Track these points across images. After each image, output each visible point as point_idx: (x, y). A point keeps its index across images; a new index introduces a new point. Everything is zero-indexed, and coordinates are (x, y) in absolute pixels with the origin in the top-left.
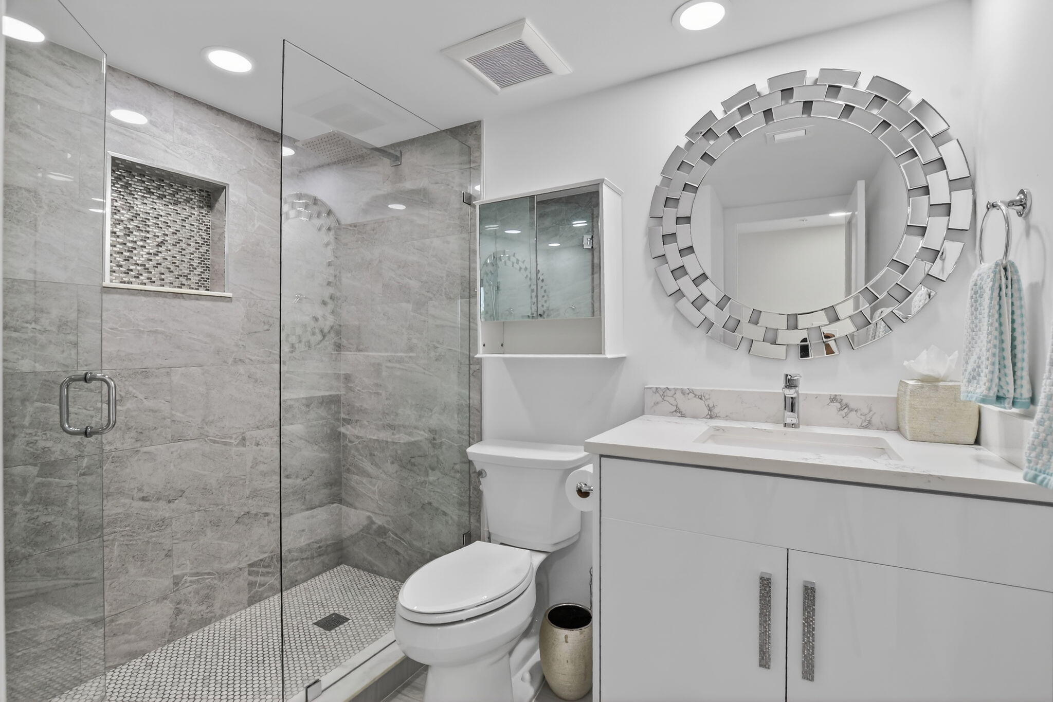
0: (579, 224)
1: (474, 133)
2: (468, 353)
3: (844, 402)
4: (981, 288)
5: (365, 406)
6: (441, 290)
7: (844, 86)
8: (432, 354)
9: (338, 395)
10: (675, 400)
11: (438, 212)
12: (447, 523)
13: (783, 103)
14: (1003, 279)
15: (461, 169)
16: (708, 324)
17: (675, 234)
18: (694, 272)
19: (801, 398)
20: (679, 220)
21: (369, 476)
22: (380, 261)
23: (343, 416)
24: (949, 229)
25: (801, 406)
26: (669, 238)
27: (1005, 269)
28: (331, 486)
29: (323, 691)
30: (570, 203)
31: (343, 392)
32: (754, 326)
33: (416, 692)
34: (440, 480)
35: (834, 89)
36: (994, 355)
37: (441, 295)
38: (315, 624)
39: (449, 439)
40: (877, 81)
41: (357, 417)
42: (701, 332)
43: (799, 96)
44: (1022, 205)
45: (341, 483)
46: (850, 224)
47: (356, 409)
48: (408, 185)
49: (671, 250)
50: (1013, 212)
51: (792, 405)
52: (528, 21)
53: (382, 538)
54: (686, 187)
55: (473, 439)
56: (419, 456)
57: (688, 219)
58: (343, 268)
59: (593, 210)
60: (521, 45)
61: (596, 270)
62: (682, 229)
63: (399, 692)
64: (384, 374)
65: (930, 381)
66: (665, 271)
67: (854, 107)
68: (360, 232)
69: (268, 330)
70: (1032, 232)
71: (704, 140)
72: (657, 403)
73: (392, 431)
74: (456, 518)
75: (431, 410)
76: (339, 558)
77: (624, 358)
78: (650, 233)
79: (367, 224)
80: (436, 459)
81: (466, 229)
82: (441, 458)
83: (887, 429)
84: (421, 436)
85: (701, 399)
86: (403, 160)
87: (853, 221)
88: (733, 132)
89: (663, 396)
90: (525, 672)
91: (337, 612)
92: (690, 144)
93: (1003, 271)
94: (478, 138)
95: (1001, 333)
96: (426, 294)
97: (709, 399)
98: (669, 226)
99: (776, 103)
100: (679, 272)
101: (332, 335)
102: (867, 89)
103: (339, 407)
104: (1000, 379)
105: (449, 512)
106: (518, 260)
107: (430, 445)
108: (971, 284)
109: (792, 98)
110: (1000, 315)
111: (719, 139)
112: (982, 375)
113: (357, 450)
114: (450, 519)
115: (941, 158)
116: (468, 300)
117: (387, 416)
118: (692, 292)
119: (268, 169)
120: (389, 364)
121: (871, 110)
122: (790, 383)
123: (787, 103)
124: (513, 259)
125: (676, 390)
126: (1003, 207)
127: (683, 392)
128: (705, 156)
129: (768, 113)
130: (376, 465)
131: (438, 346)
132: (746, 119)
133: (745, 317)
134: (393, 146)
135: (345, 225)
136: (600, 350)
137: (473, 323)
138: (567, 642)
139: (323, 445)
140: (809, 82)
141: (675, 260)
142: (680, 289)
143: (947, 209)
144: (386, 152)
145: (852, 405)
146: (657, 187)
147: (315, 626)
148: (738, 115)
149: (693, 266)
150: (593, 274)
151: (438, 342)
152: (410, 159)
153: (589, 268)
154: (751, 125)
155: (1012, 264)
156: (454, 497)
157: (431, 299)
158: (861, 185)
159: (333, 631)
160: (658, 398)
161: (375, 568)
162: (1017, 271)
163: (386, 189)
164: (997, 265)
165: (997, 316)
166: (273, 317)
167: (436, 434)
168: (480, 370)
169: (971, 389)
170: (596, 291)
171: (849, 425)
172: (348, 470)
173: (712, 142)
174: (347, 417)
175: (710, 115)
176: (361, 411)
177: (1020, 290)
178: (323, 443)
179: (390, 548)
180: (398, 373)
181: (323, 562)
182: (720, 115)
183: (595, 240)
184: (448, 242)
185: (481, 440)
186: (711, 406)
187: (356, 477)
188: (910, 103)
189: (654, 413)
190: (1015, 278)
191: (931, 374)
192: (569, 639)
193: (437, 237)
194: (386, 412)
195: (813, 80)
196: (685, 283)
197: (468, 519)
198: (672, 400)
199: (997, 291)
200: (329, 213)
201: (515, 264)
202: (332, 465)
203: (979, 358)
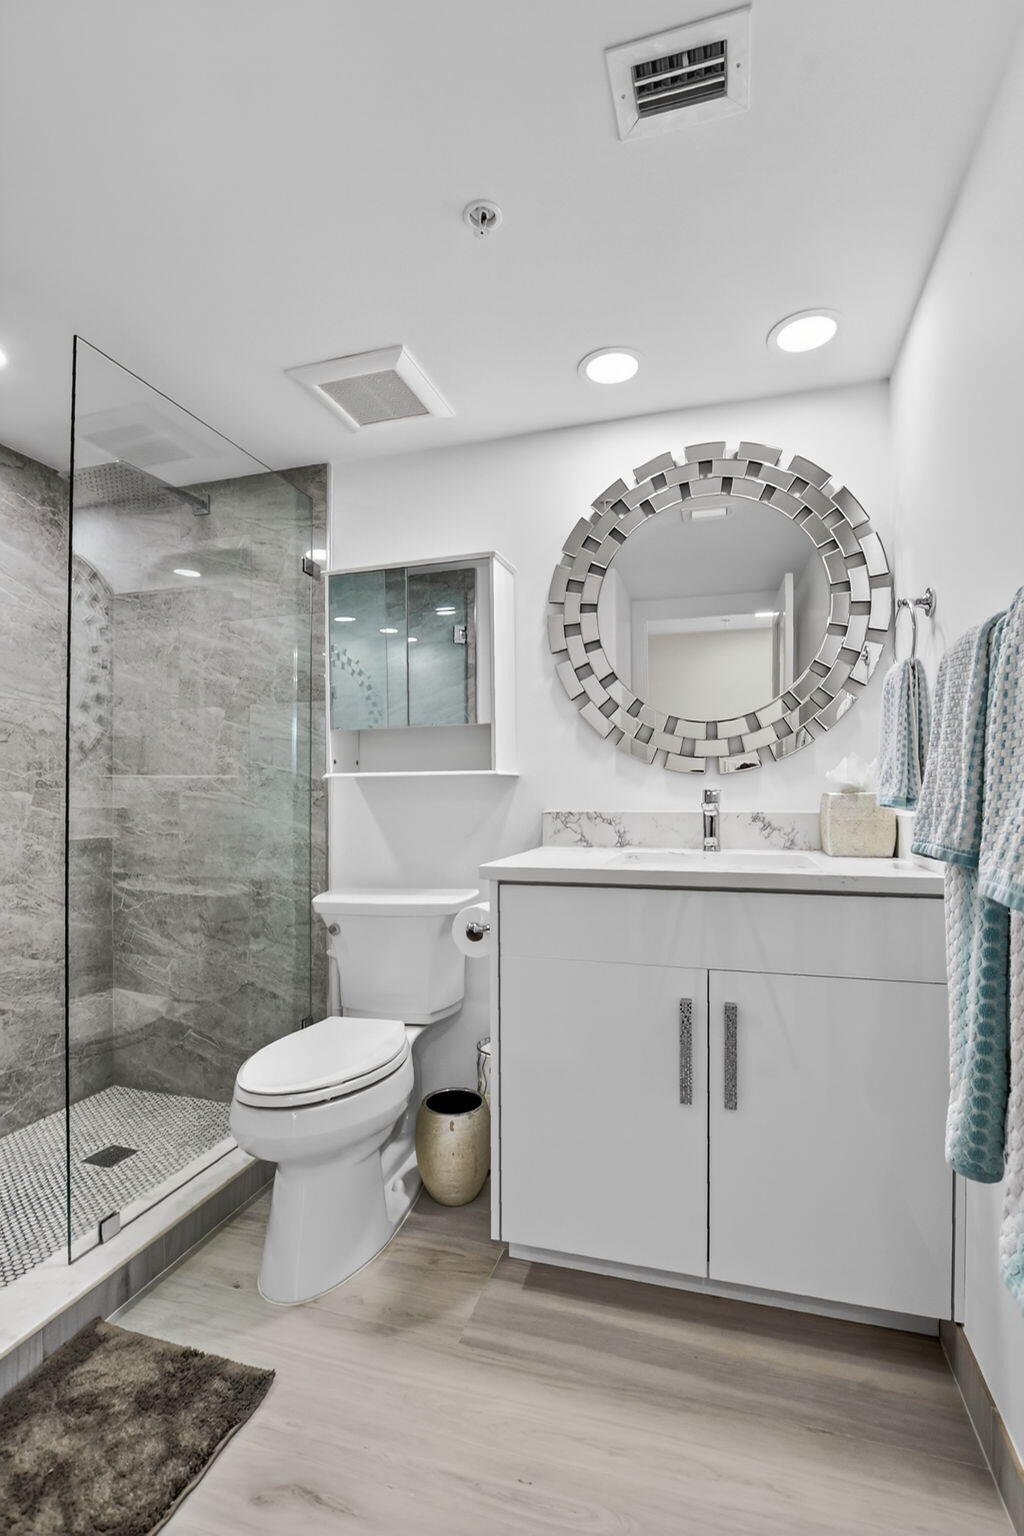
0: (446, 611)
1: (317, 479)
2: (308, 775)
3: (766, 820)
4: (893, 688)
5: (151, 853)
6: (270, 690)
7: (766, 464)
8: (256, 777)
9: (107, 839)
10: (580, 826)
11: (265, 583)
12: (278, 1008)
13: (702, 477)
14: (911, 678)
15: (299, 527)
16: (617, 733)
17: (579, 624)
18: (601, 671)
19: (722, 818)
20: (584, 608)
21: (156, 952)
22: (176, 649)
23: (115, 869)
24: (869, 629)
25: (722, 827)
26: (572, 629)
27: (913, 668)
28: (97, 970)
29: (122, 1228)
30: (436, 582)
31: (116, 835)
32: (670, 736)
33: (250, 1222)
34: (267, 951)
35: (755, 467)
36: (903, 755)
37: (269, 696)
38: (86, 1161)
39: (281, 893)
40: (798, 462)
41: (138, 870)
42: (609, 744)
43: (718, 471)
44: (927, 603)
45: (111, 968)
46: (778, 625)
47: (136, 858)
48: (221, 544)
49: (575, 644)
50: (920, 611)
51: (710, 827)
52: (404, 348)
53: (178, 1039)
54: (593, 568)
55: (315, 890)
56: (235, 920)
57: (594, 607)
58: (117, 657)
59: (466, 594)
60: (394, 376)
61: (471, 672)
62: (587, 619)
63: (225, 1225)
64: (183, 807)
65: (851, 791)
66: (568, 669)
67: (775, 488)
68: (143, 607)
69: (6, 741)
70: (937, 632)
71: (612, 513)
72: (559, 831)
73: (194, 887)
74: (290, 1000)
75: (253, 854)
76: (109, 1077)
77: (517, 777)
78: (549, 623)
79: (156, 595)
80: (261, 922)
81: (307, 606)
82: (269, 921)
83: (810, 849)
84: (236, 890)
85: (610, 824)
86: (213, 508)
87: (782, 624)
88: (647, 506)
89: (565, 824)
90: (397, 1180)
91: (116, 1144)
92: (596, 517)
93: (911, 671)
94: (323, 487)
95: (910, 733)
96: (247, 695)
97: (620, 823)
98: (573, 615)
99: (694, 476)
100: (584, 671)
101: (100, 751)
102: (789, 469)
103: (109, 857)
104: (909, 780)
105: (279, 992)
106: (349, 660)
107: (253, 904)
108: (885, 683)
109: (711, 472)
110: (909, 715)
111: (630, 514)
112: (894, 776)
113: (137, 917)
114: (281, 1002)
115: (862, 552)
116: (308, 703)
117: (187, 867)
118: (599, 695)
119: (8, 507)
120: (189, 793)
121: (794, 492)
122: (709, 798)
123: (705, 477)
124: (344, 659)
125: (580, 814)
126: (911, 605)
127: (589, 816)
128: (614, 533)
129: (685, 487)
130: (169, 936)
131: (265, 766)
132: (660, 491)
133: (659, 724)
134: (197, 487)
135: (120, 595)
136: (488, 764)
137: (316, 735)
138: (452, 1130)
139: (86, 912)
140: (728, 455)
141: (579, 657)
142: (584, 692)
143: (867, 607)
144: (187, 494)
145: (775, 824)
146: (557, 566)
147: (87, 1165)
148: (651, 487)
149: (601, 663)
150: (467, 678)
151: (265, 761)
152: (220, 508)
153: (462, 669)
154: (666, 498)
155: (919, 663)
156: (288, 972)
157: (255, 702)
158: (789, 581)
159: (115, 1167)
160: (559, 824)
161: (167, 1085)
162: (923, 672)
163: (187, 546)
164: (906, 664)
165: (906, 715)
166: (12, 723)
167: (260, 888)
168: (326, 798)
169: (884, 792)
170: (471, 701)
171: (773, 846)
172: (123, 948)
173: (622, 516)
174: (122, 871)
175: (620, 484)
176: (146, 861)
177: (926, 689)
178: (86, 909)
179: (190, 1053)
180: (204, 805)
181: (85, 1083)
182: (631, 485)
183: (469, 633)
184: (280, 625)
185: (327, 889)
186: (622, 831)
187: (136, 957)
188: (831, 488)
189: (555, 844)
190: (921, 676)
191: (851, 783)
192: (455, 1127)
193: (265, 616)
194: (185, 860)
195: (733, 453)
196: (591, 685)
197: (308, 1000)
198: (575, 826)
199: (905, 692)
200: (94, 576)
201: (346, 666)
202: (98, 941)
203: (891, 759)
